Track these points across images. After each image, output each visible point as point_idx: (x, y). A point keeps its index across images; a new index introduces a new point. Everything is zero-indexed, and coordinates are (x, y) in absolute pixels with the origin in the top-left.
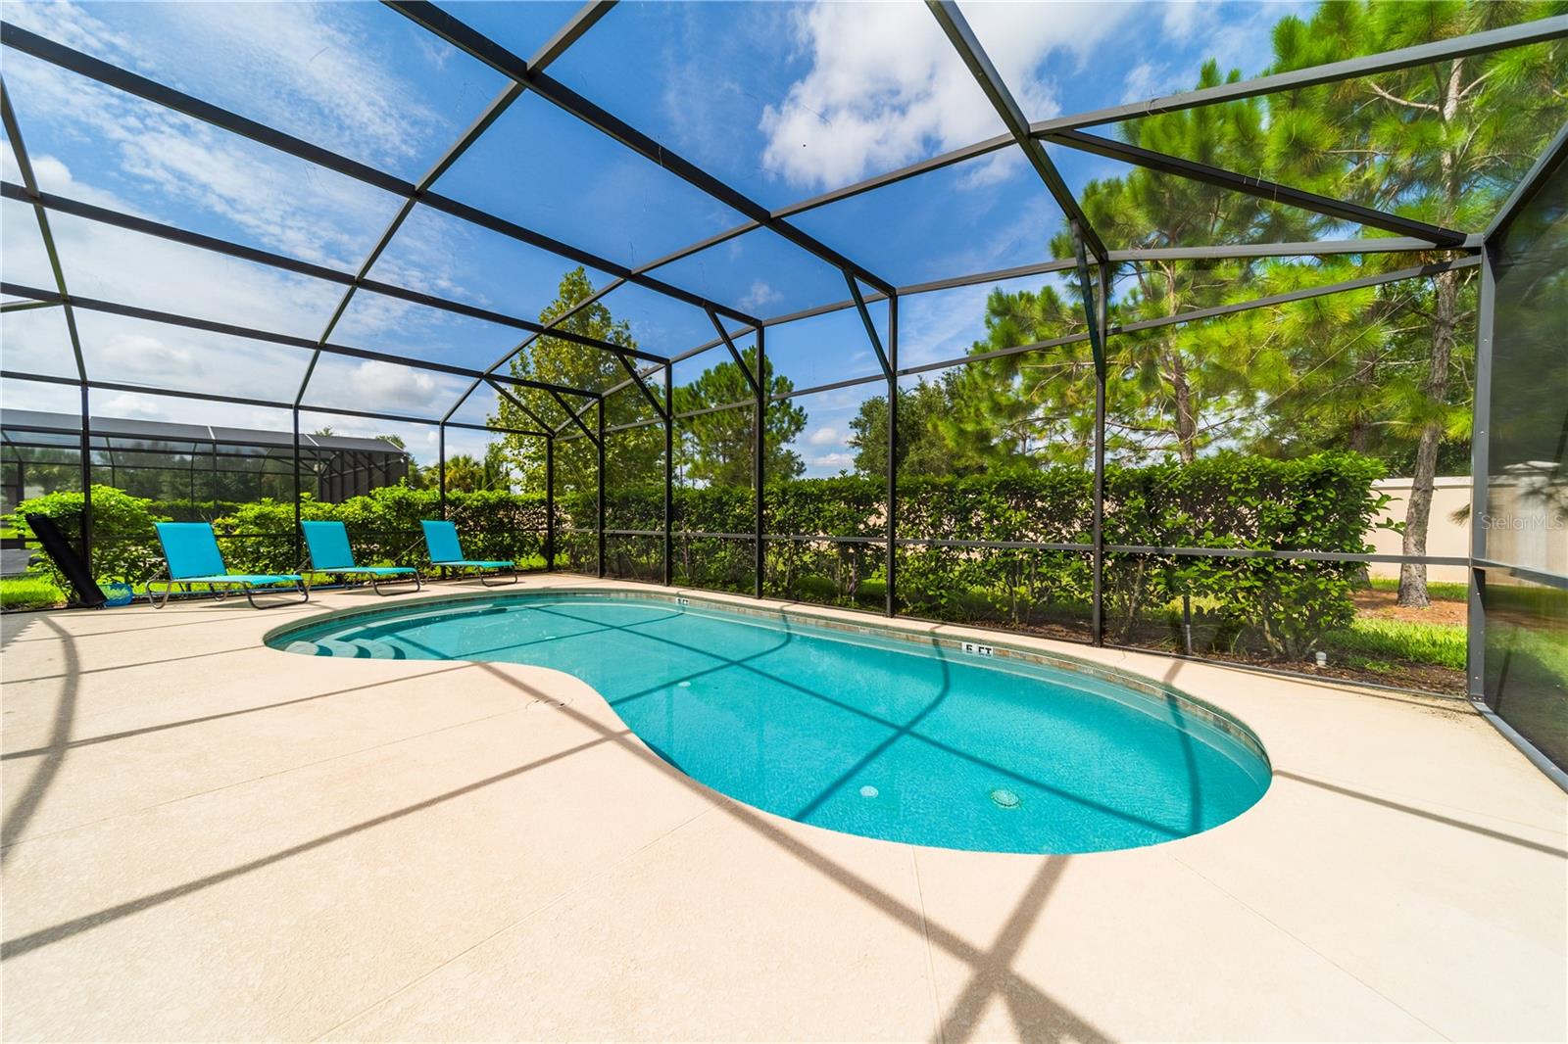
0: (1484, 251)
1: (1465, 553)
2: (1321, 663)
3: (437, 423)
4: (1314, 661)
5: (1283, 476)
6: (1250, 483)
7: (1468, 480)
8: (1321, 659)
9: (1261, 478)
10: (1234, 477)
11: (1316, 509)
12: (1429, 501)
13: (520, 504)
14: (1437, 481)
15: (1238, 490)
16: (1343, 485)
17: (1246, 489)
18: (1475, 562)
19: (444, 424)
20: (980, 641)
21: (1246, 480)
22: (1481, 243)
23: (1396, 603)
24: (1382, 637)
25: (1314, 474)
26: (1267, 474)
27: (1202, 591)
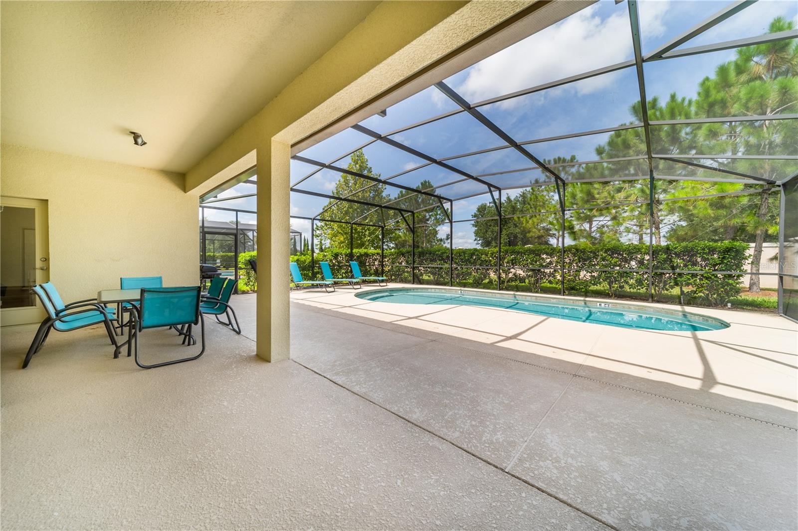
0: (782, 186)
1: (777, 271)
2: (729, 307)
3: (311, 219)
4: (727, 306)
5: (717, 248)
6: (705, 250)
7: (778, 244)
8: (729, 305)
9: (709, 249)
10: (699, 248)
11: (728, 259)
12: (760, 255)
13: (371, 254)
14: (764, 245)
15: (700, 253)
16: (737, 252)
17: (703, 252)
18: (780, 274)
19: (314, 219)
20: (606, 302)
21: (704, 249)
22: (781, 184)
23: (748, 291)
24: (747, 300)
25: (727, 248)
26: (711, 248)
27: (688, 285)
